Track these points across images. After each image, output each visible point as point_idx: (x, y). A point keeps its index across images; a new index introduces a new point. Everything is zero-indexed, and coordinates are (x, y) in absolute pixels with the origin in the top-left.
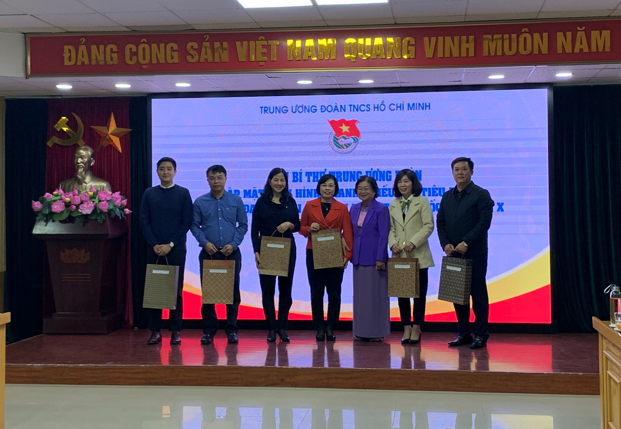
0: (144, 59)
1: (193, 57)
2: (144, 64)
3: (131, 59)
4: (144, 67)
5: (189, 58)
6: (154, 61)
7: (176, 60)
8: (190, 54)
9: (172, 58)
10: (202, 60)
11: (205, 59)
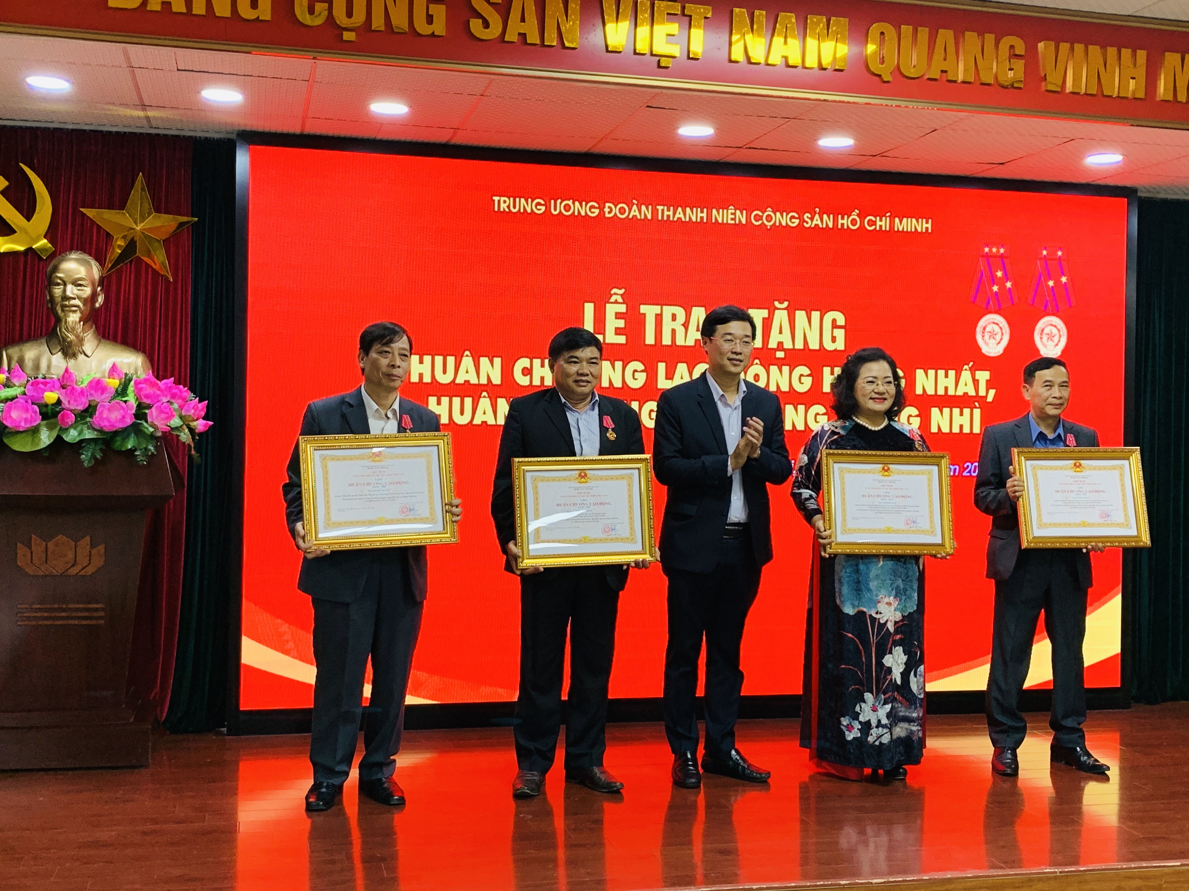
0: (349, 14)
1: (486, 25)
2: (347, 29)
3: (311, 11)
4: (348, 36)
5: (475, 25)
6: (378, 23)
7: (439, 27)
8: (479, 16)
9: (430, 19)
10: (511, 36)
11: (519, 34)
